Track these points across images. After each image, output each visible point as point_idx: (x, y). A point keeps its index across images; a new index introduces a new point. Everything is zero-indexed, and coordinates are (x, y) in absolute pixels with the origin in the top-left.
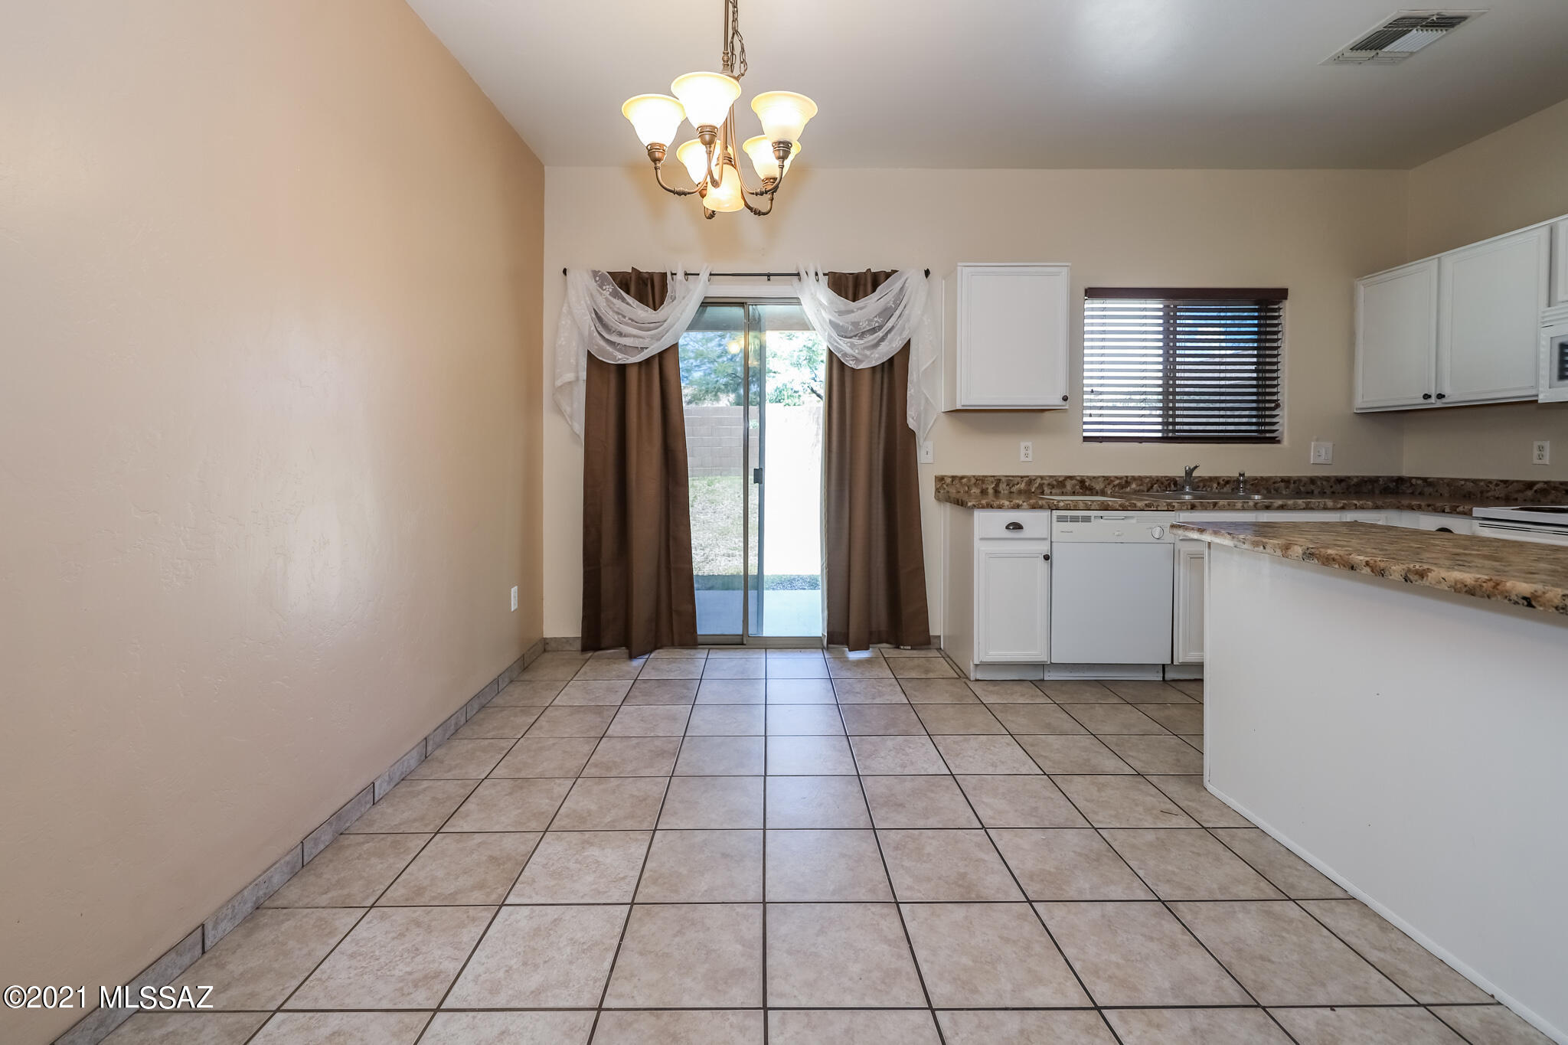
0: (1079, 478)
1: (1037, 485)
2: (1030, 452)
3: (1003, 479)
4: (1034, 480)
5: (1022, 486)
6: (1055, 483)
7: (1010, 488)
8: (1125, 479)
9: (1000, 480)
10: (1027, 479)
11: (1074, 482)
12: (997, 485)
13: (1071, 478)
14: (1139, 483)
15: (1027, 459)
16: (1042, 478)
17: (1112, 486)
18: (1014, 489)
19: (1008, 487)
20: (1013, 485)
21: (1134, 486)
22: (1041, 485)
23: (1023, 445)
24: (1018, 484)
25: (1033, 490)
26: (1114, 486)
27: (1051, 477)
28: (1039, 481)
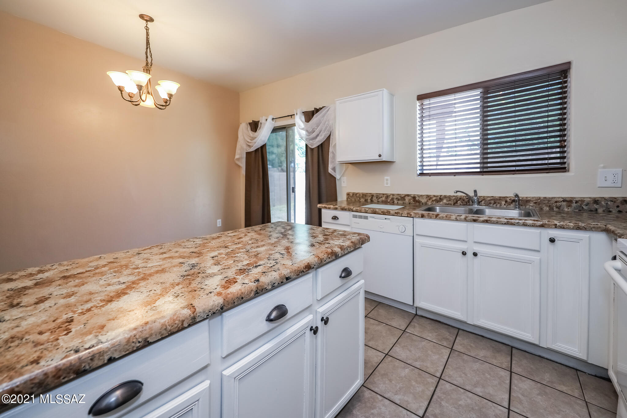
0: (412, 196)
1: (390, 198)
2: (389, 182)
3: (375, 195)
4: (389, 196)
5: (384, 199)
6: (399, 198)
7: (378, 199)
8: (440, 196)
9: (373, 195)
10: (386, 195)
11: (410, 198)
12: (372, 198)
13: (408, 195)
14: (448, 199)
15: (387, 186)
16: (393, 195)
17: (431, 200)
18: (380, 200)
19: (377, 199)
20: (379, 198)
21: (445, 201)
22: (393, 199)
23: (386, 178)
24: (381, 197)
25: (389, 201)
26: (433, 201)
27: (398, 194)
28: (391, 196)
